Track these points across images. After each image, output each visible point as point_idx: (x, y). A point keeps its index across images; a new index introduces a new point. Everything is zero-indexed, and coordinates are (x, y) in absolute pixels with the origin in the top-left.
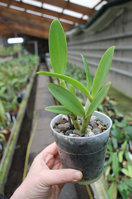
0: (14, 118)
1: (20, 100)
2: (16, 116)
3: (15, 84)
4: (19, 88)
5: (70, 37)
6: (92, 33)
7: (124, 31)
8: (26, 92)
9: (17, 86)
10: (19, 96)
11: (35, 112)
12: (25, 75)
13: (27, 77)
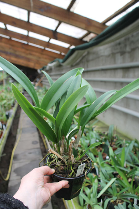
0: (4, 126)
1: (8, 117)
2: (5, 125)
3: (4, 104)
4: (7, 108)
5: (53, 68)
6: (69, 66)
7: (88, 67)
8: (13, 112)
9: (6, 105)
10: (7, 113)
11: (18, 130)
12: (11, 99)
13: (12, 101)
